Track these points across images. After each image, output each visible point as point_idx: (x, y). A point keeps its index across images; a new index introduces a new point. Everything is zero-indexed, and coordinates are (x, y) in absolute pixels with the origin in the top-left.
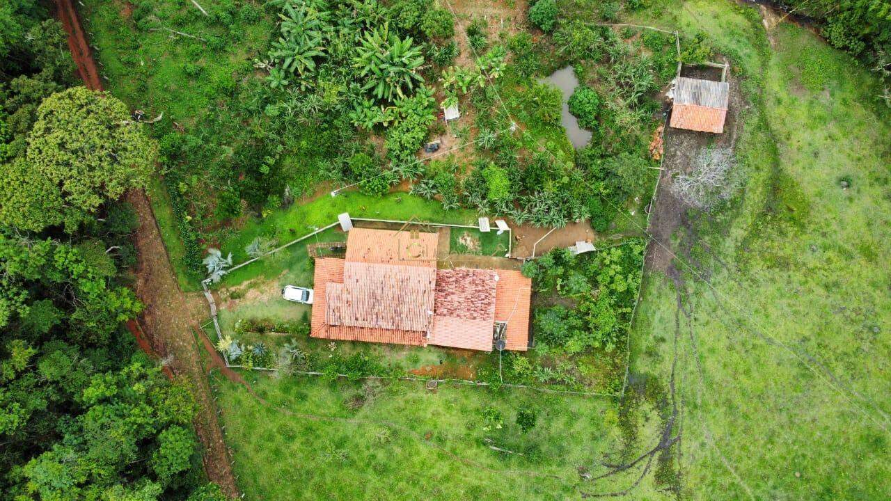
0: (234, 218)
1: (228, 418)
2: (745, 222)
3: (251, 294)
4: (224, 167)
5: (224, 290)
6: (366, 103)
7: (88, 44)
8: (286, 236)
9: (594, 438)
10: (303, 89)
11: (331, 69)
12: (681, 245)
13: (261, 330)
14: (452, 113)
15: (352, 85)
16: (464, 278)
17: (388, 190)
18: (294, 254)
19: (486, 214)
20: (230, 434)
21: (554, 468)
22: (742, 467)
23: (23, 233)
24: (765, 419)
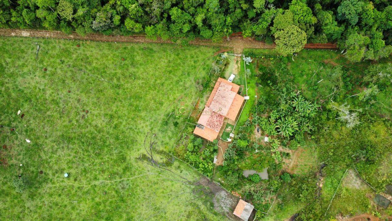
0: (258, 69)
1: (206, 48)
2: (204, 211)
3: (236, 66)
4: (273, 72)
5: (240, 60)
6: (278, 116)
7: (320, 48)
8: (248, 81)
9: (162, 142)
10: (288, 101)
11: (291, 111)
12: (205, 189)
13: (225, 65)
14: (266, 139)
15: (284, 114)
16: (220, 123)
17: (251, 112)
18: (242, 81)
19: (234, 137)
20: (202, 47)
21: (159, 128)
22: (138, 180)
23: (274, 17)
24: (148, 192)
